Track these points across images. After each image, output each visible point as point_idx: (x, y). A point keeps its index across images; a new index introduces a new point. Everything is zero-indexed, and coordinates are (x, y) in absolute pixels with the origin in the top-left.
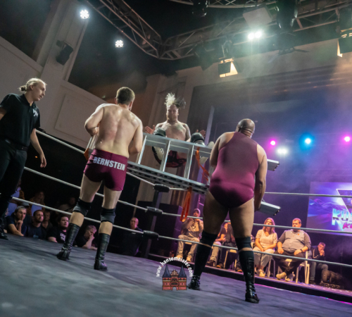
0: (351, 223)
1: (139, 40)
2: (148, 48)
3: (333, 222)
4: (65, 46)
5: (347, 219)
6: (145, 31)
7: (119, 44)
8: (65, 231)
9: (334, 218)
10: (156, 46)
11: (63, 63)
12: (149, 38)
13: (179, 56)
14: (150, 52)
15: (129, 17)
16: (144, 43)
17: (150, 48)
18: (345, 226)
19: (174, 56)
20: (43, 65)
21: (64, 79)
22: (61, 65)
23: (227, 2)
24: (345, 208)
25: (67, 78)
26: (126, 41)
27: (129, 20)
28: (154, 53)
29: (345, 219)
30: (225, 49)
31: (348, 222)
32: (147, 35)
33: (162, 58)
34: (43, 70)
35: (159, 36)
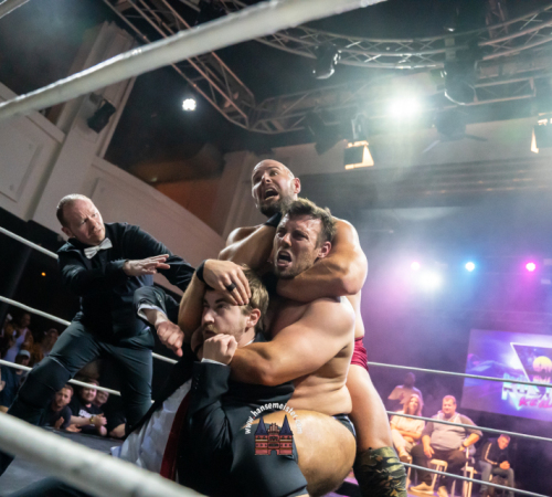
0: (531, 397)
1: (220, 101)
2: (233, 114)
3: (504, 395)
4: (103, 103)
5: (526, 392)
6: (230, 86)
7: (189, 104)
8: (89, 406)
9: (506, 389)
10: (246, 109)
11: (98, 130)
12: (236, 96)
13: (280, 129)
14: (236, 120)
15: (207, 64)
16: (227, 105)
17: (235, 113)
18: (523, 402)
19: (274, 128)
20: (66, 131)
21: (98, 154)
22: (94, 133)
23: (366, 58)
24: (522, 373)
25: (103, 152)
26: (201, 100)
27: (208, 69)
28: (243, 121)
29: (522, 391)
30: (356, 127)
31: (528, 396)
32: (234, 92)
33: (254, 130)
34: (65, 139)
35: (252, 95)
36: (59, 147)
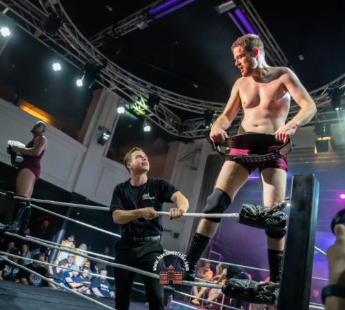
1: (163, 124)
2: (169, 129)
4: (105, 130)
6: (167, 114)
7: (147, 129)
10: (176, 128)
11: (103, 144)
12: (171, 120)
13: (195, 136)
14: (172, 132)
16: (166, 126)
17: (171, 129)
19: (191, 135)
20: (88, 146)
21: (103, 155)
22: (101, 146)
25: (106, 154)
26: (153, 126)
28: (175, 132)
32: (170, 118)
33: (182, 136)
34: (87, 150)
35: (179, 118)
36: (85, 154)
